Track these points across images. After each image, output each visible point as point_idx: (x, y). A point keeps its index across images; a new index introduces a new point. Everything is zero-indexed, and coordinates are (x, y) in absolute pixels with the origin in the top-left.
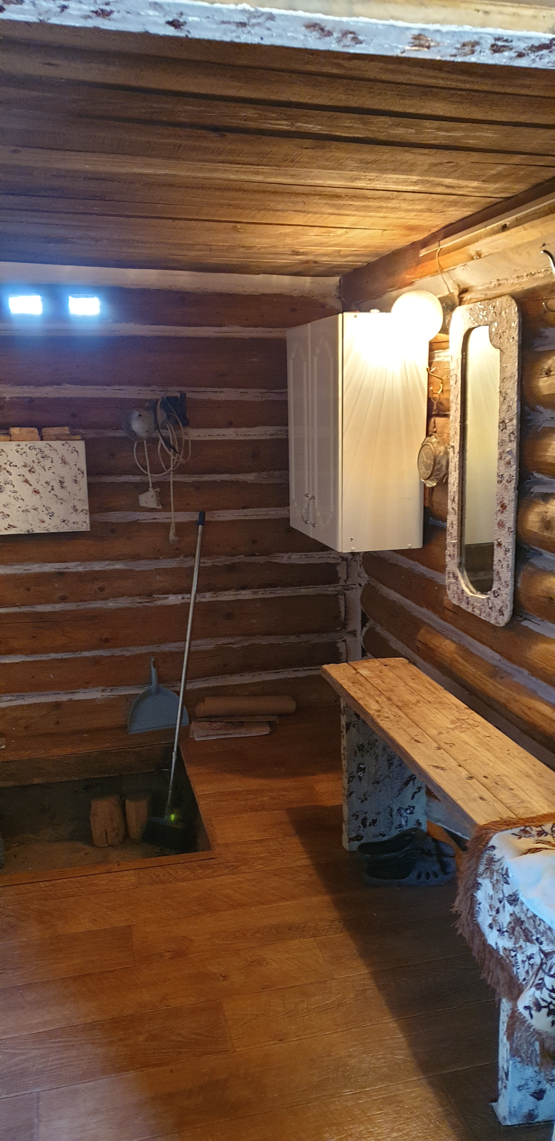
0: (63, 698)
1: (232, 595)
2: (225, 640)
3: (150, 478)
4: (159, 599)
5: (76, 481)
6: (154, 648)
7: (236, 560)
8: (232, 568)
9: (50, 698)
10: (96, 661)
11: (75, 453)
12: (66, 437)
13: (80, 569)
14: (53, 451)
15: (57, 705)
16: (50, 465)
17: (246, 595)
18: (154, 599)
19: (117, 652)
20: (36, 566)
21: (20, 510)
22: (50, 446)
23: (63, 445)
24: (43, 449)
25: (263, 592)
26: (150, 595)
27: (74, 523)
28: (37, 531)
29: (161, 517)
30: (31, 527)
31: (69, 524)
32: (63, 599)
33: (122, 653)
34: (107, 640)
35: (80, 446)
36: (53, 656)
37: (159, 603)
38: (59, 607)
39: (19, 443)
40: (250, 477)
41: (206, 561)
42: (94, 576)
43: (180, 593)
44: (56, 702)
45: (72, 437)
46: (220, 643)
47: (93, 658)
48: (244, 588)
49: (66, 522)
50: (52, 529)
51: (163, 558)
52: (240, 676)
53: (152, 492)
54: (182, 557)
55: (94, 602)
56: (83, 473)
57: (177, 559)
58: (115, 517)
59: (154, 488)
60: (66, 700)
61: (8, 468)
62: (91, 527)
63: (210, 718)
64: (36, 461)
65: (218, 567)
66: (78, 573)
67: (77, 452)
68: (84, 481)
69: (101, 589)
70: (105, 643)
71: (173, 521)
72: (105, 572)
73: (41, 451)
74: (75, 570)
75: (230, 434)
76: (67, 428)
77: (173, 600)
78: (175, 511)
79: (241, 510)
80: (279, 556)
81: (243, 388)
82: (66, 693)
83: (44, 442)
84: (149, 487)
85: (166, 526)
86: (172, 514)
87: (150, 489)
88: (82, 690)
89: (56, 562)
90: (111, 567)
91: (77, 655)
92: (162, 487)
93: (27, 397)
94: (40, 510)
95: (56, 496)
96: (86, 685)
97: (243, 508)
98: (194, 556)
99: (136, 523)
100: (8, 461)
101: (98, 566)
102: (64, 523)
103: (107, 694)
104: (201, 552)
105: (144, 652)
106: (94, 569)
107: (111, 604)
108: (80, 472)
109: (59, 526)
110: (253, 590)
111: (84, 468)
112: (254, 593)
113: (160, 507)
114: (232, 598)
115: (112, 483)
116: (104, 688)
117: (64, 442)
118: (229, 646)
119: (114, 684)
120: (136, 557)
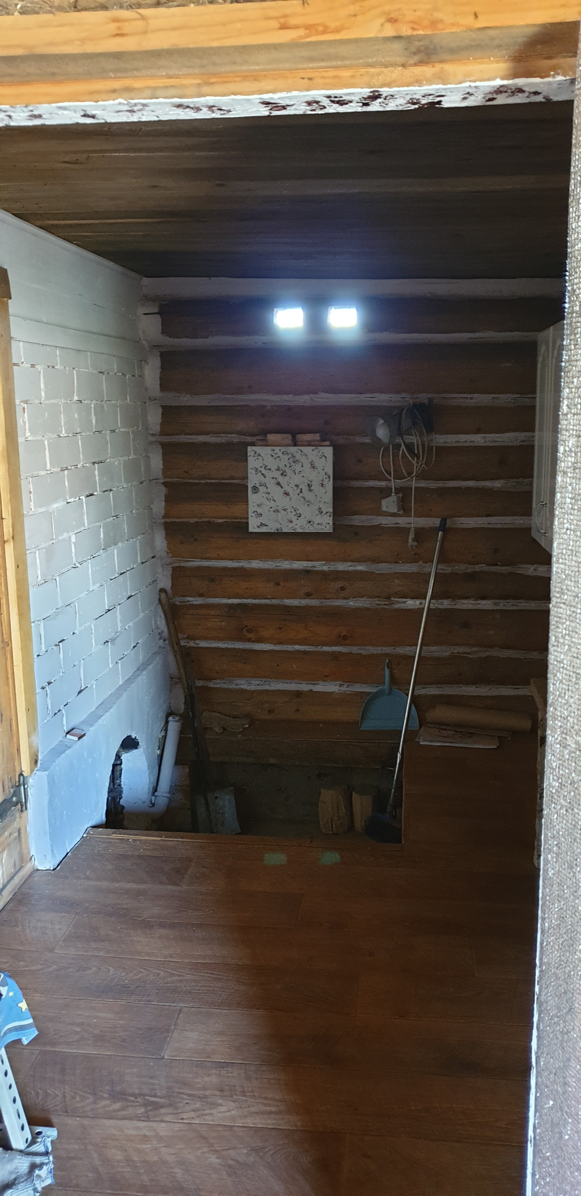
0: (305, 687)
1: (472, 604)
2: (461, 649)
3: (393, 484)
4: (398, 602)
5: (322, 485)
6: (387, 650)
7: (478, 568)
8: (472, 577)
9: (293, 686)
10: (335, 656)
11: (323, 458)
12: (316, 443)
13: (325, 568)
14: (304, 457)
15: (298, 694)
16: (300, 469)
17: (486, 605)
18: (392, 602)
19: (355, 650)
20: (287, 562)
21: (272, 510)
22: (301, 451)
23: (313, 450)
24: (295, 454)
25: (506, 604)
26: (388, 598)
27: (318, 524)
28: (285, 530)
29: (402, 521)
30: (280, 526)
31: (314, 525)
32: (308, 595)
33: (360, 652)
34: (345, 638)
35: (329, 451)
36: (297, 647)
37: (396, 606)
38: (304, 602)
39: (274, 448)
40: (498, 484)
41: (445, 568)
42: (337, 575)
43: (417, 598)
44: (298, 691)
45: (323, 443)
46: (456, 651)
47: (333, 653)
48: (483, 598)
49: (312, 523)
50: (298, 529)
51: (402, 563)
52: (476, 687)
53: (393, 498)
54: (421, 562)
55: (335, 600)
56: (329, 477)
57: (417, 564)
58: (358, 520)
59: (396, 493)
60: (306, 690)
61: (264, 471)
62: (334, 529)
63: (441, 725)
64: (288, 465)
65: (456, 574)
66: (323, 571)
67: (326, 457)
68: (329, 486)
69: (343, 589)
70: (343, 640)
71: (412, 526)
72: (348, 572)
73: (293, 456)
74: (320, 569)
75: (478, 439)
76: (318, 435)
77: (411, 604)
78: (414, 517)
79: (485, 518)
80: (524, 568)
81: (494, 393)
82: (307, 684)
83: (296, 448)
84: (392, 493)
85: (405, 531)
86: (411, 519)
87: (393, 494)
88: (321, 683)
89: (304, 561)
90: (351, 568)
91: (319, 649)
92: (404, 493)
93: (286, 406)
94: (288, 511)
95: (304, 498)
96: (325, 678)
97: (487, 516)
98: (432, 562)
99: (379, 527)
100: (264, 464)
101: (341, 567)
102: (309, 524)
103: (344, 689)
104: (439, 558)
105: (379, 652)
106: (337, 569)
107: (352, 603)
108: (327, 476)
109: (305, 526)
110: (493, 601)
111: (330, 472)
112: (495, 604)
113: (401, 512)
114: (470, 607)
115: (359, 488)
116: (341, 683)
117: (314, 448)
118: (465, 655)
119: (351, 681)
120: (376, 560)
